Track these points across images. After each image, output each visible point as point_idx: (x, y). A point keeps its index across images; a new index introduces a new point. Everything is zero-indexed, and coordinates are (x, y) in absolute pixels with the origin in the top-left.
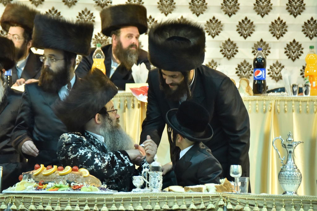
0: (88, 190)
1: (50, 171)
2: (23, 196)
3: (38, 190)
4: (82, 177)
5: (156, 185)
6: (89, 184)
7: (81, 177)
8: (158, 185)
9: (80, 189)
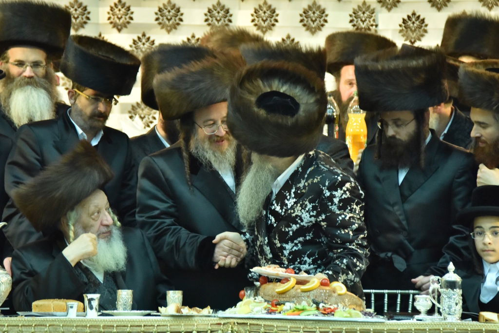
0: (345, 315)
1: (286, 286)
2: (249, 322)
3: (270, 313)
4: (335, 295)
5: (452, 310)
6: (346, 305)
7: (333, 294)
8: (455, 310)
9: (333, 313)
